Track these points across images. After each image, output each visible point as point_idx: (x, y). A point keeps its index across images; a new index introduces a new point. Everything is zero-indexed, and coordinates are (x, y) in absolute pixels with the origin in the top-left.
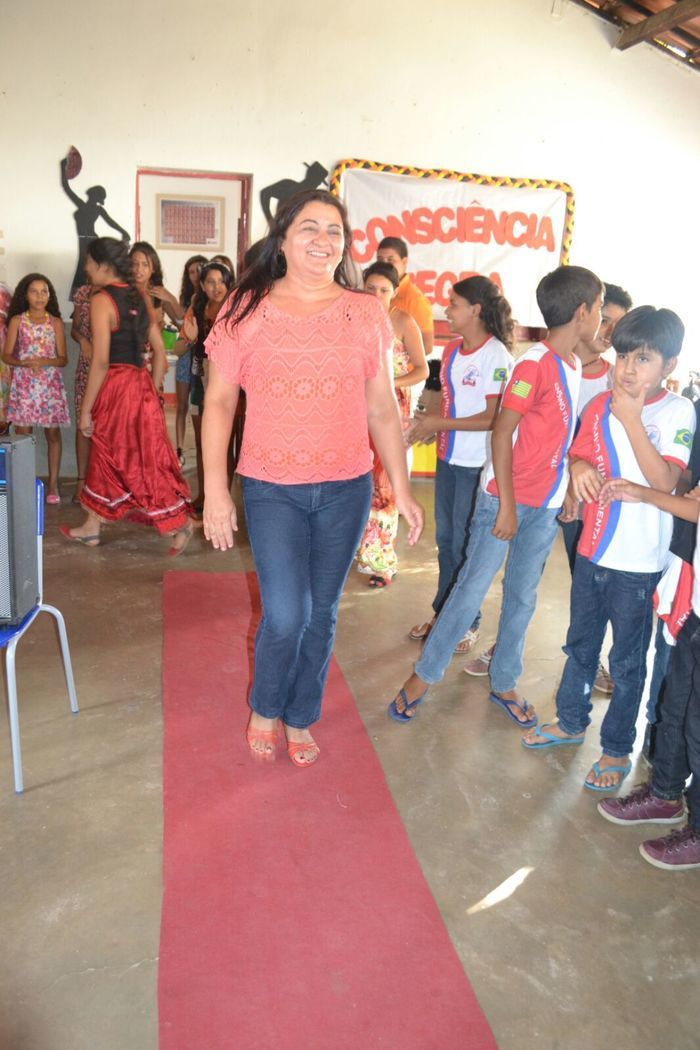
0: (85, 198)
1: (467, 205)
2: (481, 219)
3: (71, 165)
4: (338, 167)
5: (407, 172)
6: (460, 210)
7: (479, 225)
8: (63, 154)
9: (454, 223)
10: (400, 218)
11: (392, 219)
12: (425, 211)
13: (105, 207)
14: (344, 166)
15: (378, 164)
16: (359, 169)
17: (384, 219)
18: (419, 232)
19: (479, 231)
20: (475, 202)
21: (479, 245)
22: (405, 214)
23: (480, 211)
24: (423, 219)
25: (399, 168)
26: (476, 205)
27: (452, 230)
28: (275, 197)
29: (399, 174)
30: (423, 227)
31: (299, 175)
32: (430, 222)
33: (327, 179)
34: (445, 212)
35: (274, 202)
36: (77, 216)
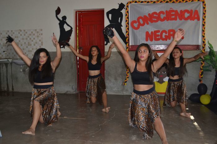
0: (61, 19)
1: (168, 10)
2: (174, 13)
4: (128, 3)
5: (148, 2)
6: (166, 11)
7: (173, 15)
9: (165, 15)
10: (147, 15)
11: (145, 16)
12: (155, 13)
13: (66, 21)
14: (129, 3)
15: (139, 1)
16: (134, 3)
17: (143, 16)
18: (153, 19)
19: (174, 17)
20: (171, 8)
21: (174, 21)
22: (149, 14)
23: (173, 11)
24: (155, 15)
25: (146, 1)
26: (171, 9)
27: (164, 17)
28: (111, 14)
29: (146, 3)
30: (155, 17)
31: (117, 7)
32: (157, 16)
34: (162, 12)
35: (110, 16)
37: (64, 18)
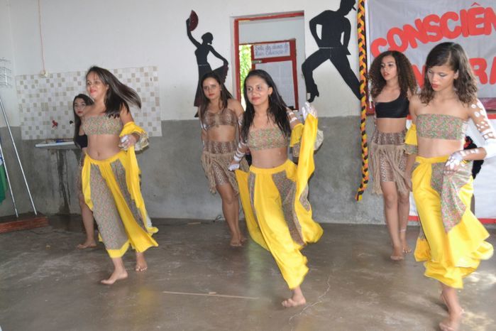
0: (201, 41)
1: (468, 7)
2: (482, 16)
3: (192, 22)
6: (463, 12)
7: (480, 21)
8: (188, 16)
9: (459, 23)
10: (413, 25)
11: (407, 27)
12: (434, 18)
13: (212, 45)
17: (401, 28)
18: (429, 34)
19: (482, 26)
20: (475, 4)
21: (482, 36)
22: (417, 22)
23: (480, 10)
24: (432, 23)
26: (476, 6)
27: (457, 28)
28: (319, 24)
30: (433, 29)
31: (335, 6)
32: (438, 24)
33: (355, 6)
34: (451, 15)
36: (197, 53)
37: (208, 37)
